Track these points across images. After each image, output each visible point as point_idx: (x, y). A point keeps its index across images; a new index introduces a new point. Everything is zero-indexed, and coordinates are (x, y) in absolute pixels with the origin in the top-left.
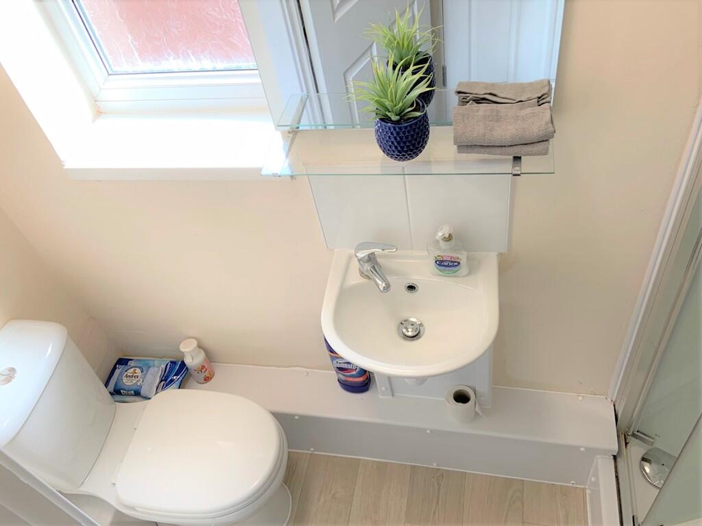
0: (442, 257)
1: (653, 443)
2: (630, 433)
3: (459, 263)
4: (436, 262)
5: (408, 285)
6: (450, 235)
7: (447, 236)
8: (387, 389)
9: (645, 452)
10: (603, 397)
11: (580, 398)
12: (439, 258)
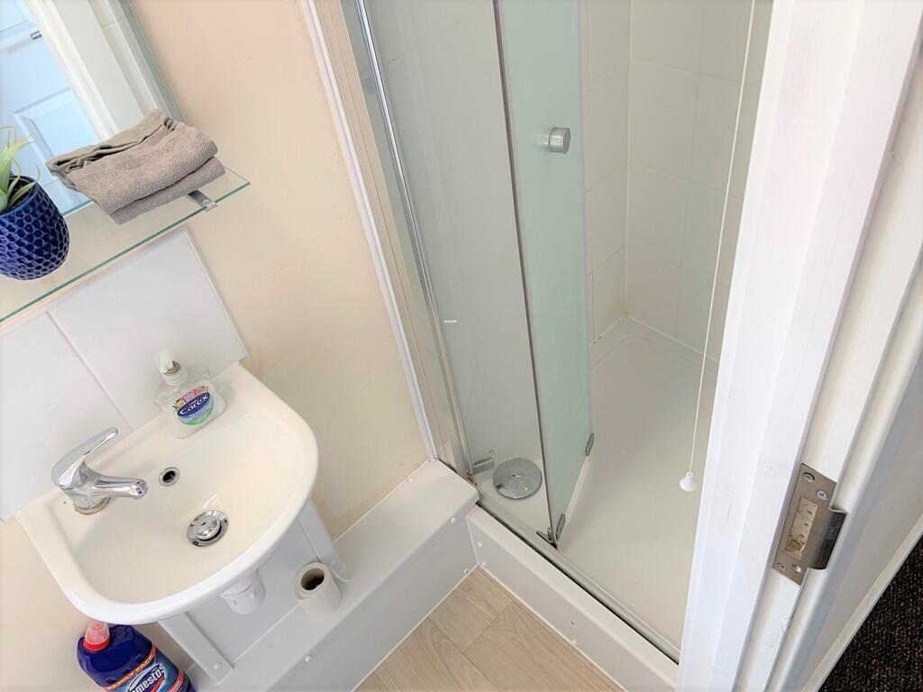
0: (183, 399)
1: (493, 462)
2: (472, 472)
3: (208, 394)
4: (179, 414)
5: (162, 477)
6: (174, 364)
7: (171, 366)
8: (220, 663)
9: (492, 481)
10: (426, 462)
11: (411, 480)
12: (180, 405)
